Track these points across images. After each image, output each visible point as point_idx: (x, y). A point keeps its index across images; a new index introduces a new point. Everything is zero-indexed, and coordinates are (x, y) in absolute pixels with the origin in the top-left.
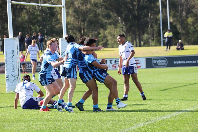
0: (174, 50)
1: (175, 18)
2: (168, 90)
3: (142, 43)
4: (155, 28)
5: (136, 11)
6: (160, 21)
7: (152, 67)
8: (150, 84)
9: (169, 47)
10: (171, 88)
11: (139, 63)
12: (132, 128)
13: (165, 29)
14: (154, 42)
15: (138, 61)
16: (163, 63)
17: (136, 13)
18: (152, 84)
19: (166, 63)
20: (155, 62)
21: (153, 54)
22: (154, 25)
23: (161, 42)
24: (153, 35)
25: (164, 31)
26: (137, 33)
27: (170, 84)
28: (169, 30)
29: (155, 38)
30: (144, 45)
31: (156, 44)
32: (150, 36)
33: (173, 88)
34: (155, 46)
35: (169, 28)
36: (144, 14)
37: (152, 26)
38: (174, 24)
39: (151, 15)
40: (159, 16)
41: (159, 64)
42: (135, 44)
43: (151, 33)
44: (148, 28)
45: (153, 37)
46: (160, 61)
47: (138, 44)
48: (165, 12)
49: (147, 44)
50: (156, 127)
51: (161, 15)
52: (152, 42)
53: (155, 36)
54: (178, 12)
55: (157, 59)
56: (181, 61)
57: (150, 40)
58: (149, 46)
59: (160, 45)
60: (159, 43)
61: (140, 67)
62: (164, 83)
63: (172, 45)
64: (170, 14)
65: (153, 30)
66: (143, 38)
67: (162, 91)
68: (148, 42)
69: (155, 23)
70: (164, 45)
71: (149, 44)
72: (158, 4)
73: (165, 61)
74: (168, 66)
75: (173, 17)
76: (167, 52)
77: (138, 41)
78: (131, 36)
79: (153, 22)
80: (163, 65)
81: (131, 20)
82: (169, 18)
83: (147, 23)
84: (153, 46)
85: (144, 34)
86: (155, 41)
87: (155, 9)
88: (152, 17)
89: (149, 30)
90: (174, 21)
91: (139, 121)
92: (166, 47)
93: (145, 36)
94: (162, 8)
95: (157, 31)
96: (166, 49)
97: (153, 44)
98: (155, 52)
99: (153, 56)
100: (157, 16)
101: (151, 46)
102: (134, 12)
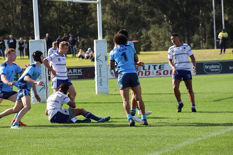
0: (230, 53)
1: (231, 16)
2: (223, 100)
3: (192, 45)
4: (208, 27)
5: (184, 7)
6: (213, 19)
7: (204, 73)
8: (201, 93)
9: (223, 50)
10: (226, 99)
12: (180, 145)
14: (206, 44)
16: (216, 68)
17: (185, 9)
18: (203, 93)
19: (220, 68)
20: (207, 67)
21: (204, 58)
22: (205, 23)
23: (214, 44)
24: (205, 35)
25: (218, 31)
26: (186, 34)
27: (225, 93)
28: (224, 30)
29: (207, 40)
30: (194, 48)
31: (208, 46)
32: (201, 37)
33: (228, 98)
34: (208, 48)
35: (224, 28)
36: (193, 11)
37: (203, 25)
38: (230, 22)
39: (202, 12)
40: (212, 13)
41: (212, 70)
43: (202, 33)
44: (199, 28)
45: (205, 38)
46: (213, 67)
48: (219, 8)
49: (197, 46)
50: (208, 145)
51: (214, 12)
52: (203, 44)
53: (207, 37)
55: (209, 64)
57: (201, 42)
58: (200, 49)
59: (213, 48)
60: (211, 46)
62: (218, 93)
63: (228, 48)
64: (225, 10)
65: (205, 30)
66: (192, 39)
67: (216, 102)
68: (199, 44)
70: (218, 48)
71: (200, 46)
73: (218, 66)
74: (222, 72)
75: (229, 14)
76: (221, 55)
79: (204, 20)
80: (217, 72)
81: (179, 18)
82: (224, 16)
83: (198, 22)
84: (205, 49)
85: (194, 35)
86: (206, 42)
87: (207, 5)
88: (203, 14)
89: (200, 29)
90: (229, 19)
91: (188, 137)
92: (220, 50)
93: (196, 37)
94: (215, 3)
95: (209, 30)
96: (220, 53)
97: (204, 46)
98: (207, 56)
99: (205, 60)
100: (210, 13)
101: (203, 49)
102: (182, 9)
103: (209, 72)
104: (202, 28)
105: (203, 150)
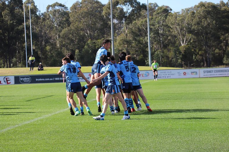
0: (36, 70)
1: (37, 46)
2: (32, 101)
3: (12, 65)
4: (22, 53)
5: (6, 40)
6: (25, 48)
7: (19, 83)
8: (18, 96)
9: (32, 68)
10: (34, 99)
11: (9, 80)
12: (4, 130)
13: (29, 55)
14: (21, 64)
15: (9, 78)
16: (28, 80)
17: (7, 42)
18: (19, 96)
19: (30, 80)
20: (21, 79)
21: (20, 73)
22: (20, 51)
23: (26, 64)
24: (20, 59)
25: (28, 56)
26: (8, 57)
27: (33, 96)
28: (32, 55)
29: (21, 61)
30: (13, 66)
31: (22, 66)
32: (18, 59)
33: (35, 99)
34: (22, 67)
35: (32, 54)
36: (13, 43)
37: (19, 52)
38: (36, 50)
39: (18, 44)
40: (25, 45)
41: (25, 81)
42: (6, 66)
43: (18, 57)
44: (16, 54)
45: (20, 61)
46: (26, 79)
47: (8, 65)
48: (29, 41)
49: (15, 65)
50: (23, 129)
51: (26, 44)
52: (19, 64)
53: (21, 59)
54: (39, 42)
55: (23, 77)
56: (42, 78)
57: (18, 63)
58: (17, 67)
59: (26, 67)
60: (24, 65)
61: (10, 83)
62: (29, 96)
63: (35, 67)
64: (33, 43)
65: (20, 56)
66: (12, 61)
67: (27, 102)
68: (16, 64)
69: (21, 50)
70: (28, 66)
71: (17, 66)
72: (24, 35)
73: (29, 79)
74: (31, 83)
75: (35, 45)
76: (30, 72)
77: (8, 63)
78: (3, 60)
79: (20, 49)
80: (28, 82)
81: (3, 47)
82: (32, 46)
83: (15, 50)
84: (20, 67)
85: (13, 58)
86: (21, 63)
87: (21, 39)
88: (19, 45)
89: (17, 55)
90: (36, 48)
91: (9, 125)
92: (30, 68)
93: (14, 60)
94: (26, 38)
95: (23, 55)
96: (30, 70)
97: (20, 66)
98: (22, 72)
99: (20, 75)
100: (23, 45)
101: (19, 67)
102: (5, 41)
103: (23, 82)
104: (18, 54)
105: (19, 133)
